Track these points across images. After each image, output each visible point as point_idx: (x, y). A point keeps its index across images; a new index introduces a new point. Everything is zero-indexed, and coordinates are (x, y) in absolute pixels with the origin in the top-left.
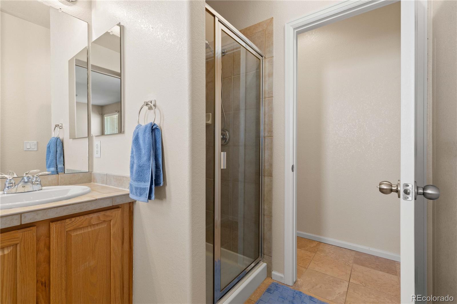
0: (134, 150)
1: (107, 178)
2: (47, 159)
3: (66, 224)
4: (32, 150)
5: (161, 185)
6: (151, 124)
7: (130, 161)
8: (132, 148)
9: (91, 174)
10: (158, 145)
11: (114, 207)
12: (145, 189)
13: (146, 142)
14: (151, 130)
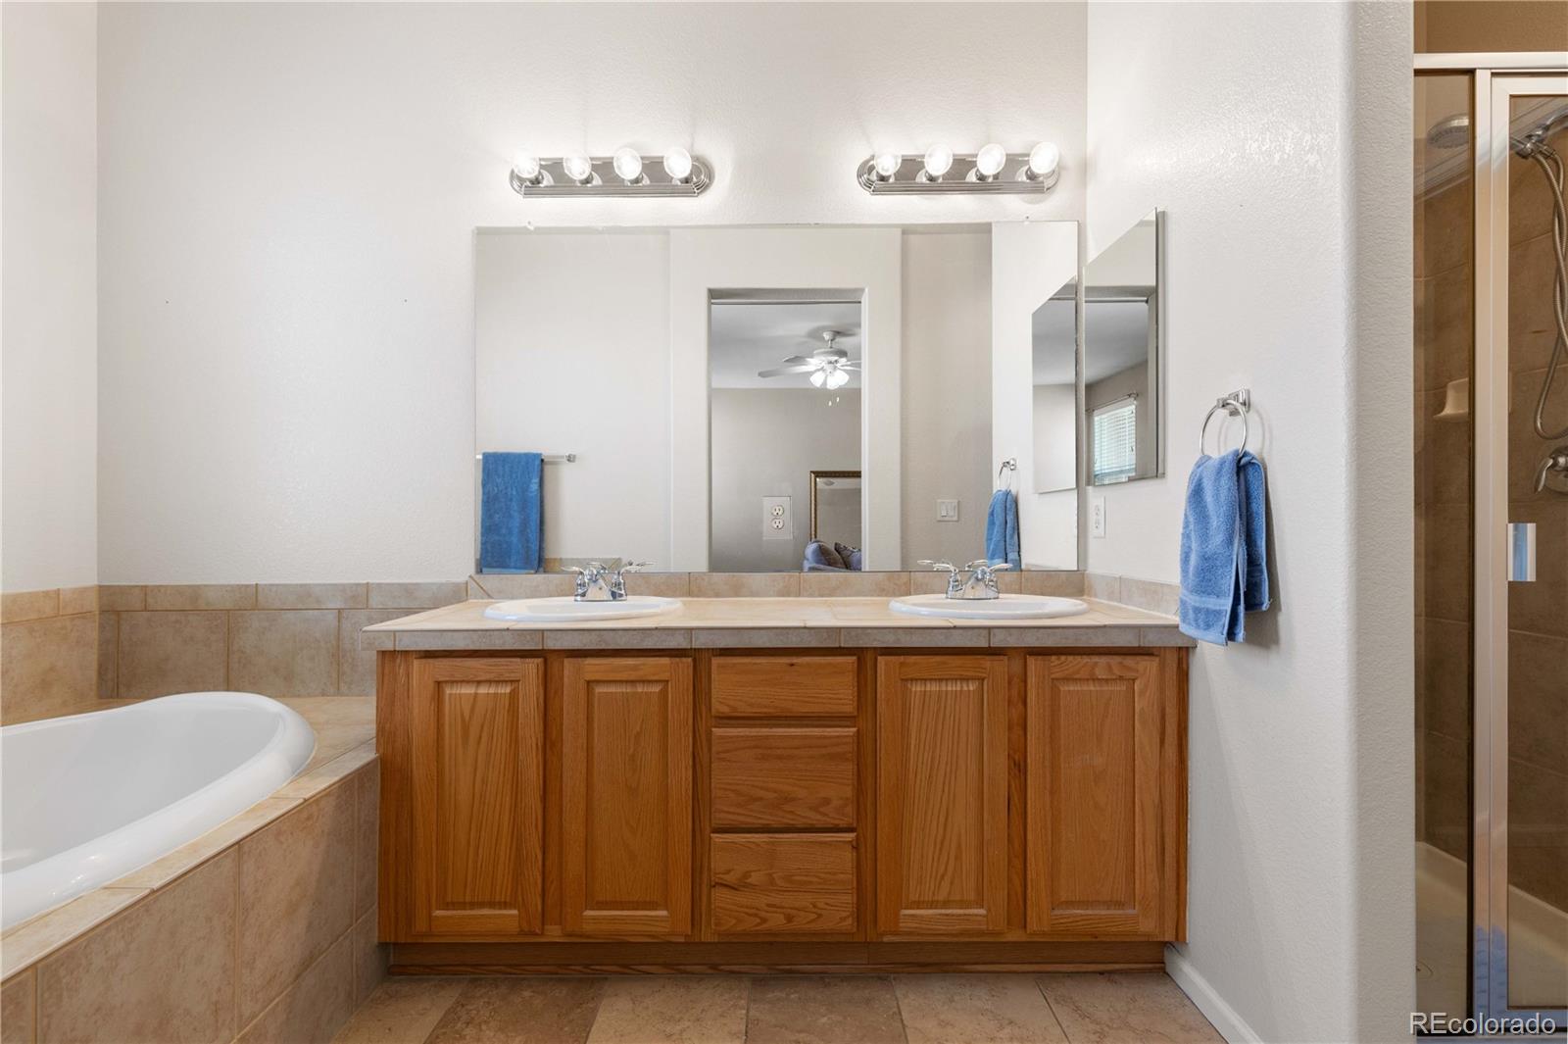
0: (1191, 519)
1: (1122, 588)
2: (989, 539)
3: (1052, 664)
4: (950, 519)
5: (1265, 607)
6: (1236, 453)
7: (1180, 543)
8: (1185, 515)
9: (1083, 574)
10: (1254, 506)
11: (1141, 651)
12: (1218, 613)
13: (1223, 498)
14: (1235, 470)
